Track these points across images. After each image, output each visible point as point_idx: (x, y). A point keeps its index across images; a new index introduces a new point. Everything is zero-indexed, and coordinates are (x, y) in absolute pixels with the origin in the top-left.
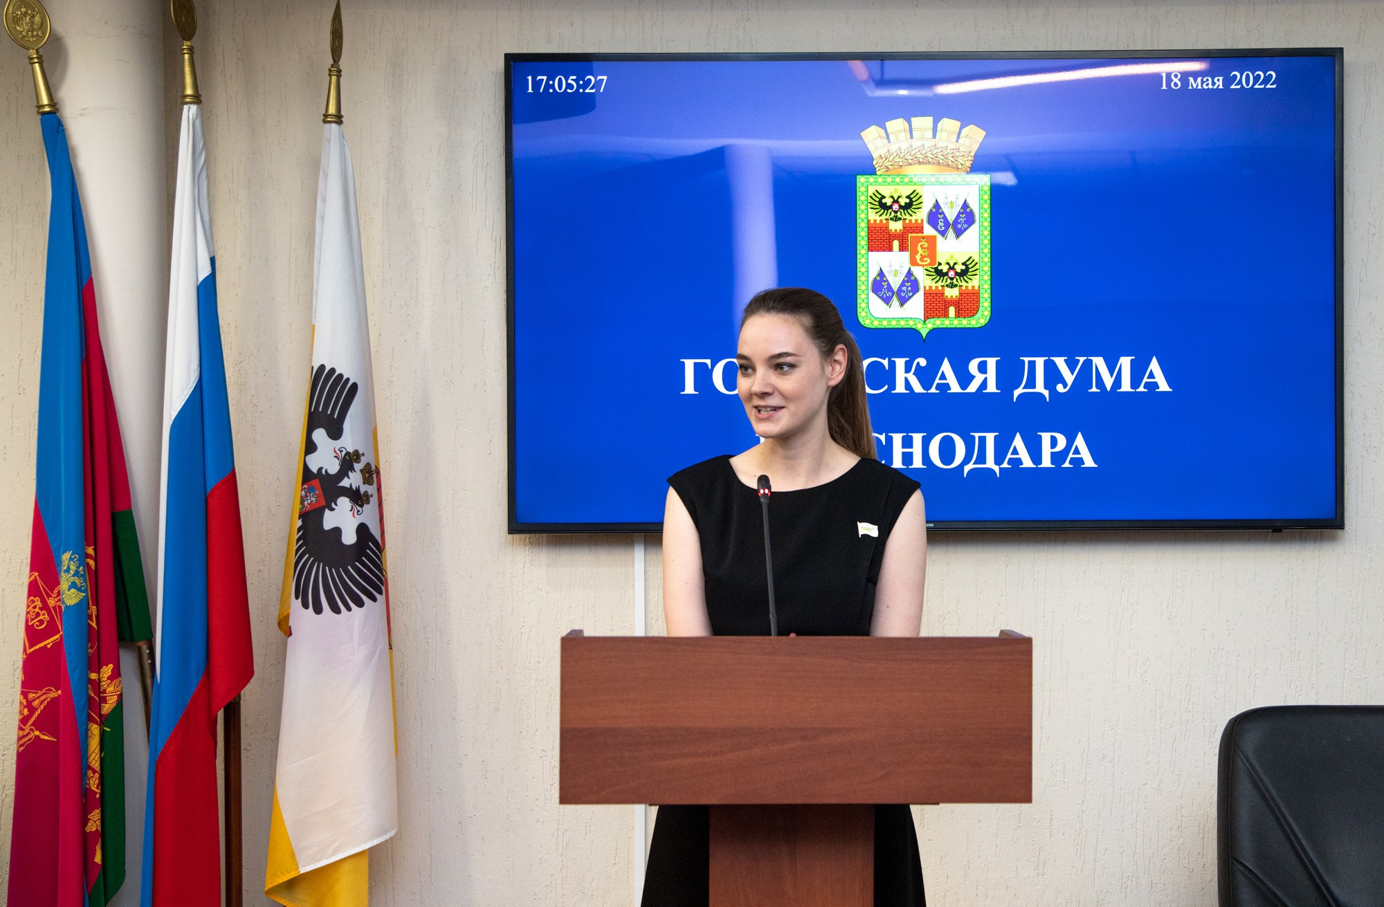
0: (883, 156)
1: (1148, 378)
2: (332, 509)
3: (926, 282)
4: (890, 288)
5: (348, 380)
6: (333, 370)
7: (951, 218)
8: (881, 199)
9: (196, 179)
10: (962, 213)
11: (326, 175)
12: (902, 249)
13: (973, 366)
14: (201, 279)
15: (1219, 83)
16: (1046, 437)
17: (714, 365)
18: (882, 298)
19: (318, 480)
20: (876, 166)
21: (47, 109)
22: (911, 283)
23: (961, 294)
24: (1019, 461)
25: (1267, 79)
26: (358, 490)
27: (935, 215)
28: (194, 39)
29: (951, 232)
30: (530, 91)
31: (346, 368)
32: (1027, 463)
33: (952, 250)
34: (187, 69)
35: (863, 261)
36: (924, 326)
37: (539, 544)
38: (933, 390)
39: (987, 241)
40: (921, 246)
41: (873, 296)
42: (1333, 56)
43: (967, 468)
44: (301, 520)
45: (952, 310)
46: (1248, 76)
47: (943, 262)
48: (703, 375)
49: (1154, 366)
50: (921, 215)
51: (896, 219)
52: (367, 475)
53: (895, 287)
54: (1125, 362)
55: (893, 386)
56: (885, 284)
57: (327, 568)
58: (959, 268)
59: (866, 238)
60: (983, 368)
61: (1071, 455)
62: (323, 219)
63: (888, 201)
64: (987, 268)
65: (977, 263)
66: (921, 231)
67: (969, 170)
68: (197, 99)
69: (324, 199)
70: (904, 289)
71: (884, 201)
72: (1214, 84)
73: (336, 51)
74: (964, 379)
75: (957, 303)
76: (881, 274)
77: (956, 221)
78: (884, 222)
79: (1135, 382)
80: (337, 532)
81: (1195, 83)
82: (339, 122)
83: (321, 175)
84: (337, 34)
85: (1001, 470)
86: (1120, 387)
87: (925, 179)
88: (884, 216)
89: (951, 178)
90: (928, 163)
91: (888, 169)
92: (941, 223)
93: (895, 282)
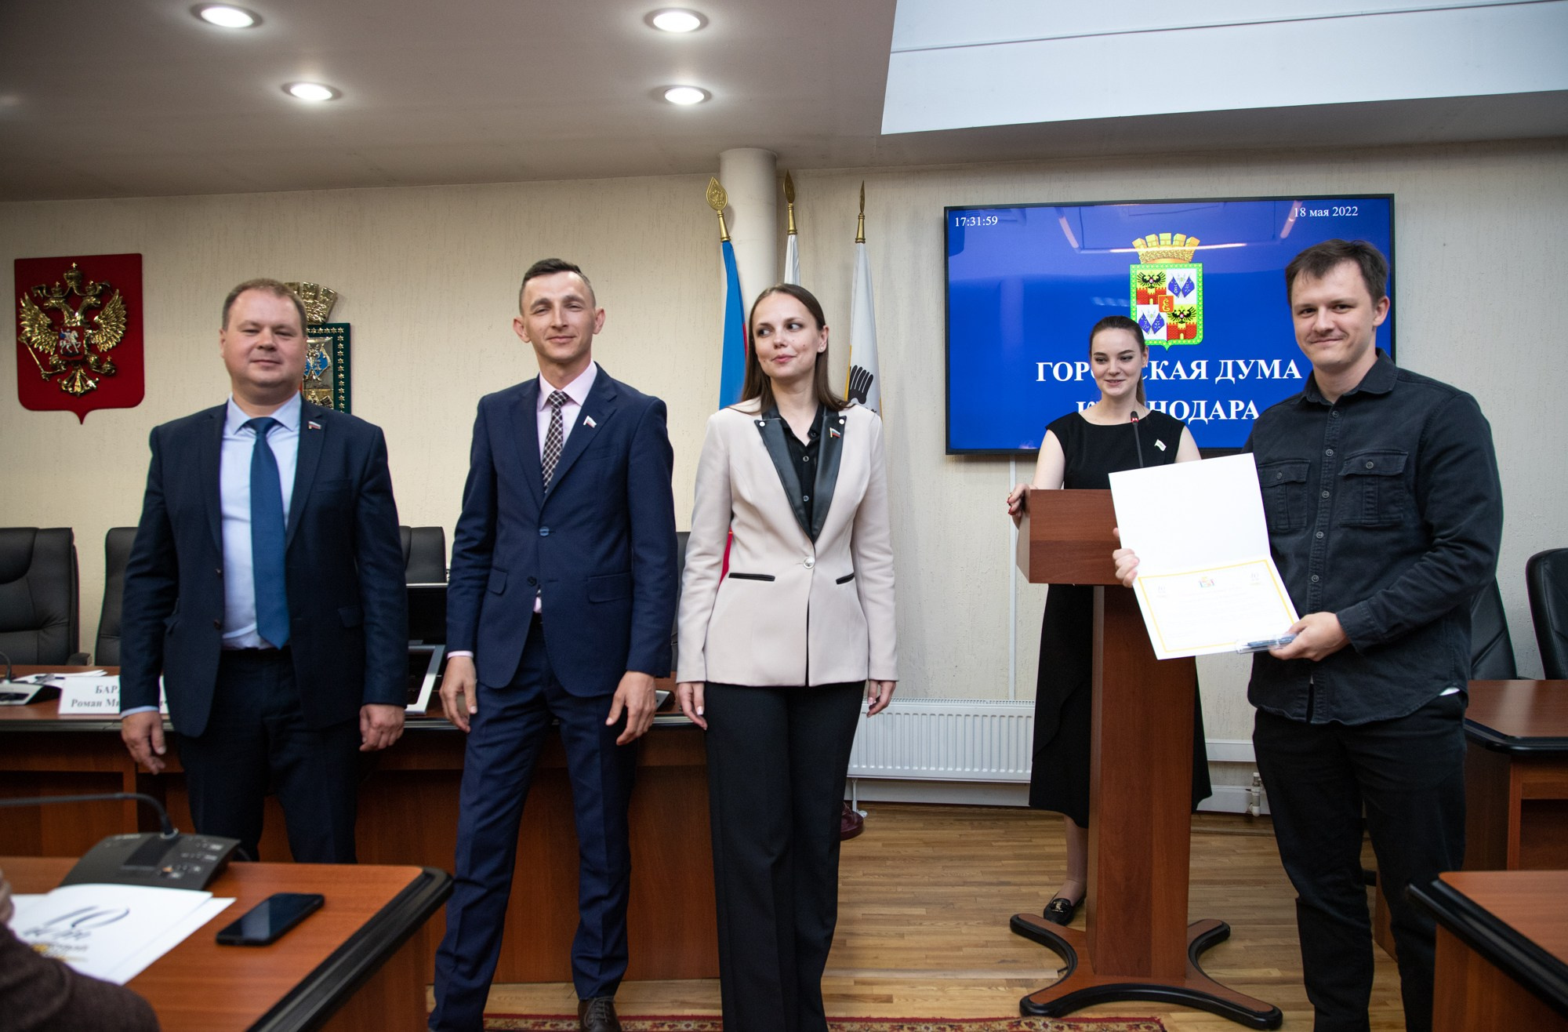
0: (1144, 254)
1: (1289, 371)
3: (1168, 319)
4: (1148, 324)
5: (868, 373)
6: (861, 368)
7: (1181, 287)
8: (1143, 277)
9: (795, 272)
10: (1188, 284)
11: (857, 268)
12: (1155, 303)
13: (1193, 365)
15: (1327, 213)
16: (1233, 403)
17: (1054, 365)
20: (1140, 260)
21: (725, 239)
22: (1160, 321)
23: (1187, 327)
24: (1218, 416)
25: (1353, 211)
27: (1172, 285)
28: (794, 202)
29: (1181, 293)
30: (957, 225)
31: (868, 367)
33: (1181, 303)
34: (791, 217)
35: (1134, 309)
36: (1167, 344)
37: (959, 461)
38: (1172, 378)
39: (1201, 299)
40: (1165, 302)
42: (1389, 199)
43: (1190, 420)
45: (1182, 335)
46: (1342, 210)
47: (1177, 310)
48: (1048, 371)
49: (1292, 365)
50: (1165, 285)
51: (1152, 287)
53: (1151, 324)
54: (1276, 363)
55: (1150, 376)
56: (1146, 322)
58: (1186, 313)
59: (1135, 298)
60: (1199, 366)
61: (1247, 413)
62: (855, 291)
63: (1147, 278)
64: (1201, 313)
65: (1195, 310)
66: (1165, 294)
67: (1191, 262)
68: (795, 232)
69: (856, 281)
71: (1145, 278)
72: (1323, 213)
73: (862, 208)
74: (1189, 372)
75: (1184, 332)
77: (1184, 288)
78: (1145, 289)
79: (1282, 373)
81: (1313, 213)
82: (864, 242)
83: (855, 269)
84: (863, 198)
85: (1209, 420)
86: (1273, 376)
87: (1167, 266)
88: (1145, 286)
89: (1181, 266)
90: (1169, 257)
91: (1147, 261)
92: (1176, 290)
93: (1151, 321)
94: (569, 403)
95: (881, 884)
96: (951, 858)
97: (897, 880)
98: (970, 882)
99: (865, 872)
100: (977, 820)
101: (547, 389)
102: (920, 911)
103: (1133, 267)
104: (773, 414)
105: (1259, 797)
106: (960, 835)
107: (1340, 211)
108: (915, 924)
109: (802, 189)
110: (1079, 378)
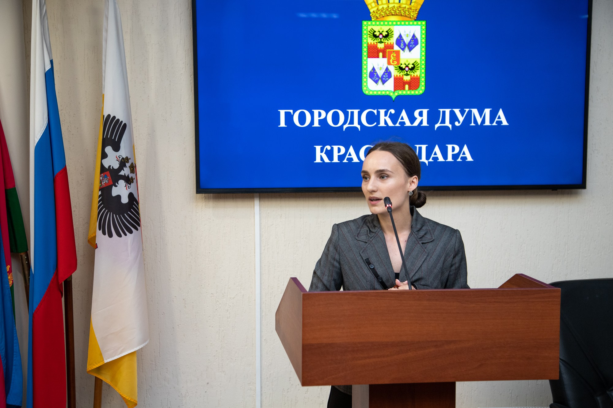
0: (375, 11)
1: (498, 119)
2: (116, 186)
3: (395, 72)
4: (378, 76)
5: (122, 122)
6: (114, 117)
7: (407, 42)
8: (374, 33)
9: (42, 20)
10: (412, 40)
11: (107, 18)
12: (384, 57)
13: (416, 113)
14: (47, 70)
16: (450, 147)
17: (294, 113)
18: (374, 81)
19: (108, 172)
20: (372, 16)
22: (388, 73)
23: (411, 79)
24: (437, 158)
26: (128, 176)
27: (399, 41)
29: (407, 48)
31: (120, 116)
32: (441, 159)
33: (407, 57)
35: (365, 63)
36: (394, 94)
37: (209, 199)
38: (398, 125)
39: (424, 54)
40: (393, 56)
41: (370, 80)
44: (100, 191)
45: (407, 87)
47: (403, 63)
48: (289, 117)
49: (501, 113)
50: (393, 40)
51: (381, 42)
52: (132, 169)
53: (380, 76)
54: (487, 111)
55: (378, 123)
56: (375, 74)
57: (114, 215)
58: (410, 66)
59: (367, 52)
60: (421, 114)
61: (461, 155)
62: (106, 41)
63: (377, 34)
64: (424, 67)
65: (418, 64)
66: (393, 48)
67: (416, 18)
69: (106, 31)
70: (384, 76)
71: (375, 33)
74: (412, 119)
75: (409, 83)
76: (374, 69)
77: (409, 43)
78: (375, 44)
79: (492, 121)
80: (119, 197)
83: (104, 18)
85: (429, 162)
86: (484, 123)
87: (394, 23)
88: (375, 41)
89: (407, 23)
90: (397, 15)
91: (377, 18)
92: (402, 45)
93: (380, 73)
103: (364, 23)
110: (316, 124)
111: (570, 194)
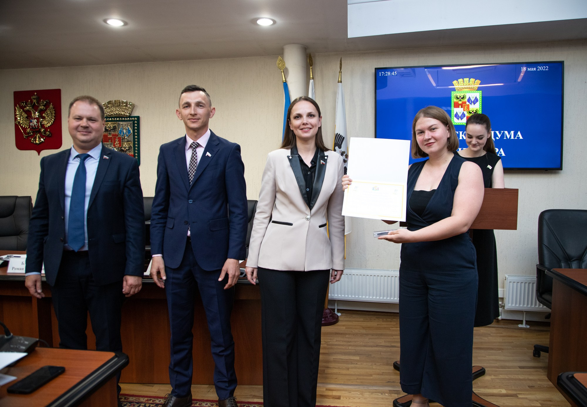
0: (457, 87)
1: (518, 136)
4: (459, 116)
5: (342, 136)
7: (473, 101)
10: (475, 99)
11: (338, 93)
12: (462, 107)
15: (535, 69)
18: (457, 118)
20: (456, 89)
21: (284, 81)
22: (464, 115)
25: (546, 68)
26: (344, 159)
27: (469, 100)
28: (313, 66)
30: (380, 75)
31: (342, 134)
33: (473, 107)
34: (311, 72)
35: (453, 110)
36: (466, 125)
39: (481, 105)
40: (466, 107)
41: (455, 118)
42: (561, 63)
46: (541, 68)
47: (471, 110)
49: (519, 133)
50: (466, 100)
51: (460, 101)
52: (346, 156)
54: (512, 132)
56: (458, 115)
58: (475, 111)
59: (454, 105)
61: (499, 153)
62: (338, 103)
63: (459, 97)
64: (481, 111)
65: (479, 110)
66: (466, 103)
67: (477, 90)
68: (313, 78)
69: (338, 99)
70: (462, 116)
71: (457, 97)
72: (533, 69)
73: (341, 68)
76: (457, 113)
77: (474, 101)
79: (514, 137)
81: (529, 69)
82: (341, 83)
84: (341, 64)
86: (511, 138)
87: (467, 92)
88: (458, 100)
89: (473, 92)
90: (468, 88)
91: (458, 90)
92: (470, 102)
93: (460, 115)
94: (199, 147)
95: (342, 345)
96: (373, 335)
97: (349, 344)
98: (379, 345)
99: (337, 340)
100: (385, 318)
101: (190, 141)
102: (357, 358)
103: (452, 92)
104: (295, 153)
105: (501, 312)
106: (378, 324)
107: (540, 68)
108: (354, 364)
109: (318, 60)
111: (555, 173)
